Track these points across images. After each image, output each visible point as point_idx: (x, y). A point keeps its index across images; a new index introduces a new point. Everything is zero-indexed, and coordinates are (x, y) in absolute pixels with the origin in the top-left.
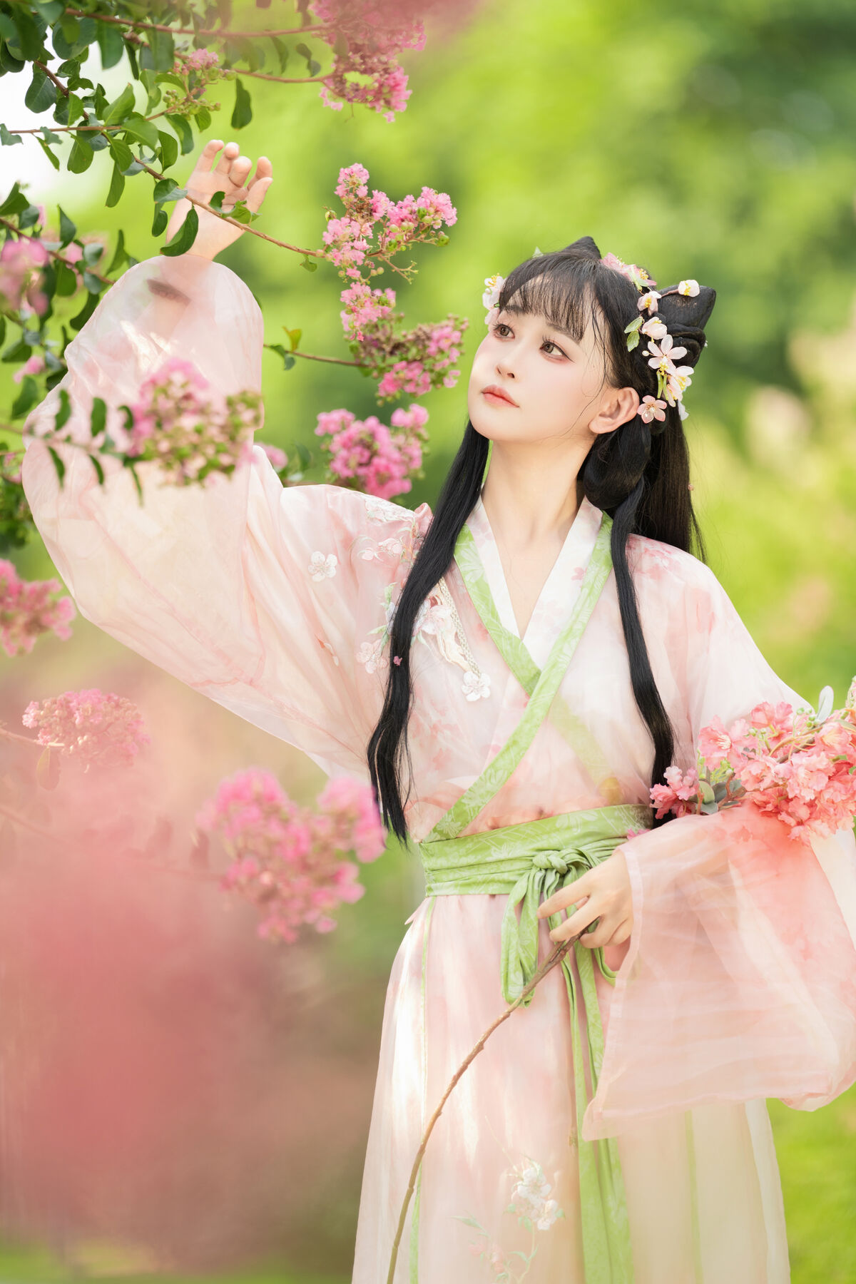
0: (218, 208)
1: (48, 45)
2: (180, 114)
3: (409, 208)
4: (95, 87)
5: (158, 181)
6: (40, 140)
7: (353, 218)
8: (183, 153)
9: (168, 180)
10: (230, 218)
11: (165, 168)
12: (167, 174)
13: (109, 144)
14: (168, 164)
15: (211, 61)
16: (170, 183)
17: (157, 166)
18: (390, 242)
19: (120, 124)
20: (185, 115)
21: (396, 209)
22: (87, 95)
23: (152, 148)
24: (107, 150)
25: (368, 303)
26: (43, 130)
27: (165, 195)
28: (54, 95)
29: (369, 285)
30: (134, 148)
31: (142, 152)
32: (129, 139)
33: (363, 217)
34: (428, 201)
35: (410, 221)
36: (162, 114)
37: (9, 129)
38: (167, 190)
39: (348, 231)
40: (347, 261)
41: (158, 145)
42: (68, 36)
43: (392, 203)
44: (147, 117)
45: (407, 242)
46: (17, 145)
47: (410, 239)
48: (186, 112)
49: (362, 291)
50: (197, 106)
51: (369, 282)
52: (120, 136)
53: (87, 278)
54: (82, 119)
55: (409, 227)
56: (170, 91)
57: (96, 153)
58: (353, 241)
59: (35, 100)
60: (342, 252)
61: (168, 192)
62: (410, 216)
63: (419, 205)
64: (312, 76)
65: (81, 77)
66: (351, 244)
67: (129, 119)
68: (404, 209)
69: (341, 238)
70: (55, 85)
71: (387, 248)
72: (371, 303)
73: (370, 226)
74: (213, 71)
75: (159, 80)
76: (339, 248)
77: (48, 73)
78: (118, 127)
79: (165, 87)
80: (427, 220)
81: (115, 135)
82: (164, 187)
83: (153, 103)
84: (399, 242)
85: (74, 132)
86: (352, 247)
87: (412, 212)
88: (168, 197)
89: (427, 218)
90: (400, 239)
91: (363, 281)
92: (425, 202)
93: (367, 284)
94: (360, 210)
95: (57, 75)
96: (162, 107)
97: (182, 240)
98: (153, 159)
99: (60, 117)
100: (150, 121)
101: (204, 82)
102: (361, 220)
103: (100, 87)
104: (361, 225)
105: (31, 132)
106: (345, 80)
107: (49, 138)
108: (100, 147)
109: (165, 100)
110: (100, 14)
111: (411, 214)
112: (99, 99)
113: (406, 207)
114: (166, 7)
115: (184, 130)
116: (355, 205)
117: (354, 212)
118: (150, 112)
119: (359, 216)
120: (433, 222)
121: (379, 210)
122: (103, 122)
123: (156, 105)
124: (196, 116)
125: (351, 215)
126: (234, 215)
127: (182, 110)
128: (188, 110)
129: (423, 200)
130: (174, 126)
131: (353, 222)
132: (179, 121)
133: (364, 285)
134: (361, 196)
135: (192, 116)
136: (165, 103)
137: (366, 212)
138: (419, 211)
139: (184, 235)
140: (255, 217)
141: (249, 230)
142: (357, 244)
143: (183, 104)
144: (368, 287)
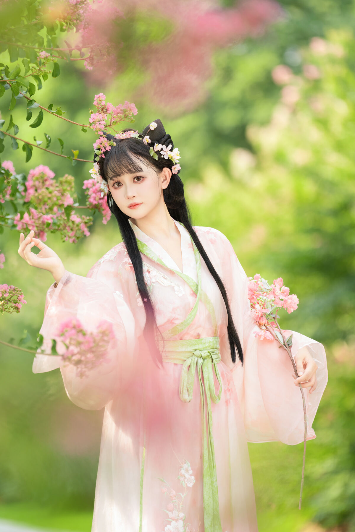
0: (50, 110)
2: (37, 75)
4: (5, 66)
5: (29, 100)
7: (100, 113)
8: (38, 89)
10: (54, 114)
11: (31, 96)
12: (32, 98)
13: (10, 87)
14: (32, 94)
15: (48, 55)
16: (33, 101)
17: (28, 95)
18: (114, 121)
19: (15, 79)
20: (39, 75)
21: (116, 109)
22: (2, 69)
23: (27, 88)
24: (10, 89)
27: (31, 106)
29: (106, 138)
30: (20, 88)
31: (22, 89)
33: (103, 112)
34: (127, 106)
35: (121, 113)
36: (30, 75)
38: (32, 104)
39: (98, 118)
40: (98, 129)
43: (114, 107)
44: (25, 76)
47: (121, 120)
48: (39, 74)
49: (104, 139)
50: (43, 72)
51: (106, 137)
52: (15, 84)
55: (120, 116)
57: (6, 91)
60: (96, 125)
61: (32, 105)
62: (120, 112)
63: (124, 108)
66: (99, 122)
67: (18, 77)
68: (118, 109)
69: (96, 120)
71: (112, 124)
72: (107, 144)
73: (106, 116)
74: (49, 59)
75: (29, 62)
76: (95, 124)
78: (14, 80)
79: (32, 65)
80: (127, 113)
81: (13, 83)
82: (31, 103)
83: (27, 71)
84: (117, 121)
86: (100, 124)
87: (121, 110)
89: (127, 112)
90: (117, 120)
91: (104, 136)
93: (105, 137)
94: (102, 109)
96: (30, 72)
97: (37, 122)
98: (26, 92)
100: (26, 78)
101: (45, 63)
102: (103, 113)
103: (7, 66)
104: (103, 116)
108: (6, 89)
109: (31, 70)
111: (121, 111)
112: (6, 70)
115: (39, 81)
116: (100, 108)
117: (100, 110)
118: (26, 74)
119: (102, 112)
120: (129, 114)
121: (109, 109)
122: (8, 79)
123: (28, 72)
124: (43, 76)
125: (99, 111)
126: (56, 113)
127: (37, 73)
128: (39, 73)
129: (125, 105)
130: (35, 80)
131: (100, 115)
132: (37, 78)
133: (104, 138)
134: (103, 105)
135: (41, 76)
136: (31, 71)
137: (105, 110)
138: (124, 110)
139: (38, 120)
140: (64, 113)
141: (62, 118)
142: (101, 122)
143: (38, 71)
144: (106, 139)
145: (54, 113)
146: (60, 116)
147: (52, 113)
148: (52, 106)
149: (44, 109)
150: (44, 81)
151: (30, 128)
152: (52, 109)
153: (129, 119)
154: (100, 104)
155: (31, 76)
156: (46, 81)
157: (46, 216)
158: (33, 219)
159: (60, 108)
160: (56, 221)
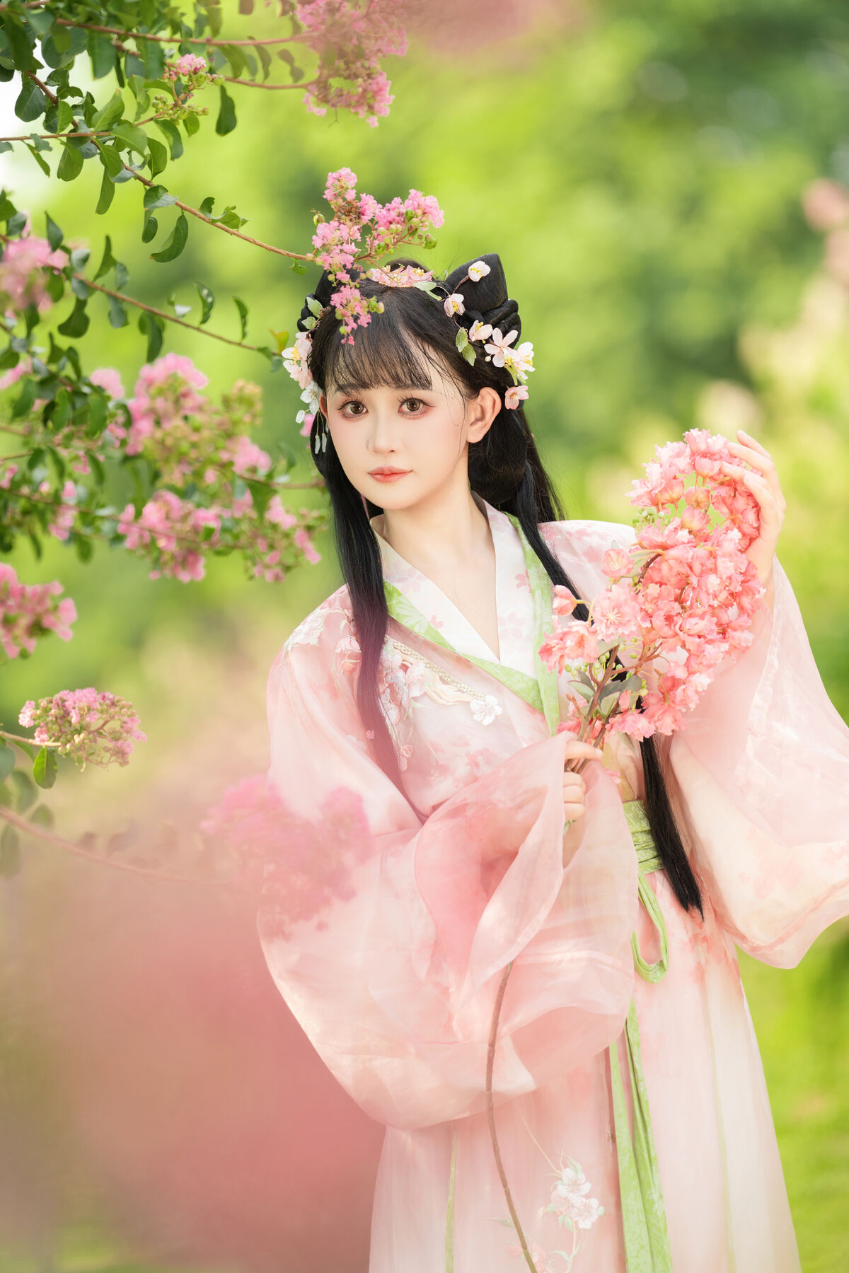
0: (207, 214)
1: (38, 54)
2: (168, 119)
3: (397, 211)
4: (85, 95)
5: (148, 188)
6: (29, 146)
7: (342, 221)
9: (158, 187)
10: (219, 224)
11: (154, 175)
12: (156, 181)
13: (98, 151)
14: (157, 170)
15: (198, 67)
16: (160, 190)
17: (146, 173)
18: (379, 245)
19: (109, 130)
20: (174, 120)
21: (384, 212)
22: (76, 104)
23: (141, 153)
24: (98, 157)
25: (358, 307)
26: (33, 136)
27: (155, 202)
28: (44, 103)
30: (124, 155)
31: (132, 159)
32: (119, 145)
33: (351, 220)
34: (416, 204)
35: (398, 223)
36: (151, 119)
38: (157, 196)
39: (337, 234)
40: (337, 265)
41: (147, 151)
42: (58, 45)
43: (380, 206)
44: (136, 123)
45: (395, 244)
46: (8, 153)
47: (398, 242)
48: (174, 117)
49: (352, 294)
50: (185, 111)
51: (358, 286)
52: (110, 143)
53: (75, 283)
54: (71, 127)
55: (397, 230)
56: (158, 96)
57: (86, 161)
58: (342, 244)
59: (25, 109)
60: (331, 255)
61: (159, 199)
62: (397, 218)
63: (407, 208)
64: (296, 82)
65: (70, 86)
66: (340, 247)
67: (118, 124)
68: (391, 212)
69: (330, 241)
70: (44, 94)
72: (361, 307)
73: (358, 229)
74: (201, 77)
75: (147, 86)
76: (328, 252)
77: (37, 82)
78: (107, 134)
79: (155, 93)
80: (415, 222)
81: (104, 143)
82: (153, 194)
83: (141, 109)
84: (387, 245)
85: (64, 139)
86: (341, 251)
87: (400, 215)
88: (158, 203)
89: (414, 220)
90: (388, 242)
91: (353, 284)
92: (413, 204)
93: (356, 288)
94: (348, 213)
95: (46, 84)
96: (151, 113)
97: (172, 246)
98: (142, 166)
99: (49, 125)
100: (139, 127)
101: (191, 87)
102: (349, 224)
103: (89, 95)
104: (350, 229)
106: (330, 85)
107: (38, 147)
108: (89, 155)
109: (154, 105)
110: (90, 24)
112: (88, 106)
113: (394, 209)
114: (156, 16)
115: (173, 136)
116: (343, 209)
117: (343, 215)
118: (139, 118)
119: (348, 219)
120: (420, 226)
121: (367, 213)
122: (92, 129)
123: (145, 110)
124: (184, 121)
125: (339, 218)
126: (224, 221)
127: (171, 115)
128: (176, 115)
129: (411, 202)
130: (164, 133)
131: (342, 226)
132: (168, 126)
133: (353, 289)
134: (349, 199)
135: (181, 122)
136: (155, 109)
137: (355, 216)
138: (407, 213)
139: (174, 241)
140: (244, 222)
141: (238, 236)
142: (346, 247)
143: (172, 109)
144: (357, 291)
145: (218, 220)
146: (235, 231)
147: (213, 222)
148: (213, 203)
149: (190, 211)
150: (189, 136)
151: (153, 261)
152: (210, 212)
153: (420, 237)
154: (342, 197)
155: (152, 123)
156: (193, 136)
157: (202, 513)
158: (167, 517)
159: (234, 208)
160: (229, 524)
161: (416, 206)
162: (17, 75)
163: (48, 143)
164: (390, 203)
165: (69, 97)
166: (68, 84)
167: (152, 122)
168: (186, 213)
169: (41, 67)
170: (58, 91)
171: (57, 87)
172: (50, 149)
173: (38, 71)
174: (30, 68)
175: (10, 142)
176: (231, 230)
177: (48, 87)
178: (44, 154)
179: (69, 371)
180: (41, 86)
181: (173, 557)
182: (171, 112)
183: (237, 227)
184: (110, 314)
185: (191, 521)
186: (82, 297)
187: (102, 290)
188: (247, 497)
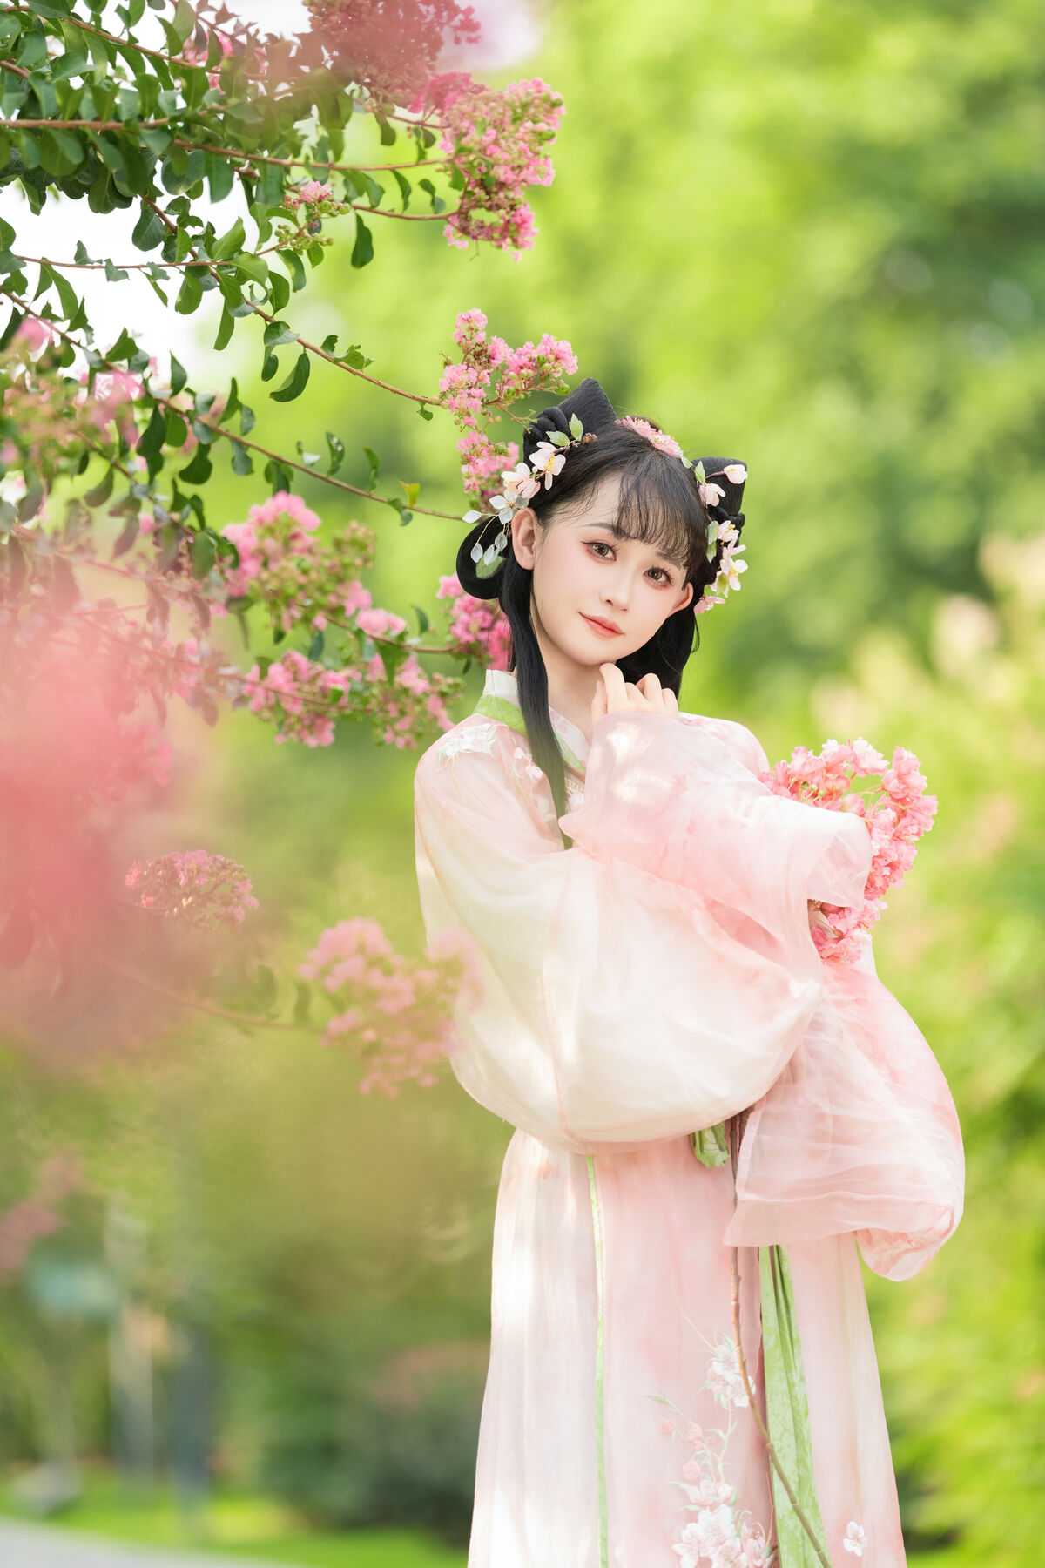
0: (330, 353)
1: (158, 180)
2: (292, 250)
3: (528, 355)
4: (205, 225)
5: (269, 323)
6: (146, 274)
7: (471, 364)
8: (294, 290)
9: (279, 323)
10: (342, 363)
11: (276, 310)
12: (278, 317)
13: (218, 284)
14: (279, 305)
15: (323, 195)
16: (282, 327)
17: (268, 308)
18: (508, 390)
19: (229, 259)
20: (297, 251)
21: (516, 357)
22: (197, 234)
23: (263, 285)
24: (218, 289)
25: (485, 453)
26: (151, 265)
27: (276, 338)
28: (162, 232)
29: (485, 435)
30: (245, 289)
31: (254, 291)
32: (242, 277)
33: (481, 363)
34: (548, 348)
35: (530, 368)
36: (273, 249)
37: (116, 263)
38: (278, 333)
39: (465, 378)
40: (463, 409)
41: (269, 284)
42: (176, 170)
43: (511, 350)
44: (258, 252)
45: (526, 390)
46: (123, 282)
47: (529, 387)
48: (298, 247)
49: (479, 439)
50: (308, 241)
51: (484, 431)
52: (231, 275)
53: (198, 427)
54: (190, 256)
55: (528, 375)
56: (282, 225)
57: (205, 293)
58: (470, 388)
59: (143, 237)
60: (458, 399)
61: (279, 336)
62: (529, 364)
63: (540, 352)
64: (436, 213)
65: (190, 215)
66: (468, 391)
67: (238, 255)
68: (523, 357)
69: (457, 384)
70: (164, 223)
71: (505, 396)
72: (488, 452)
73: (488, 374)
74: (325, 205)
75: (271, 214)
76: (455, 395)
77: (157, 211)
78: (228, 264)
79: (276, 221)
80: (547, 368)
81: (225, 275)
82: (274, 330)
83: (264, 238)
84: (518, 390)
85: (184, 269)
86: (469, 395)
87: (531, 360)
88: (278, 340)
89: (547, 365)
90: (518, 387)
91: (481, 429)
92: (546, 349)
94: (477, 355)
95: (165, 212)
96: (273, 241)
97: (292, 385)
98: (264, 301)
99: (169, 256)
100: (260, 256)
101: (323, 218)
102: (478, 367)
103: (210, 225)
104: (479, 373)
105: (139, 267)
106: (471, 217)
107: (156, 275)
108: (209, 287)
109: (277, 234)
110: (209, 146)
111: (530, 361)
112: (208, 236)
113: (526, 354)
114: (277, 138)
115: (295, 266)
116: (472, 352)
117: (472, 359)
118: (260, 248)
119: (477, 363)
120: (553, 370)
121: (498, 356)
122: (213, 259)
123: (267, 239)
124: (308, 251)
125: (469, 361)
126: (347, 360)
127: (294, 245)
128: (300, 245)
129: (543, 347)
130: (286, 263)
131: (470, 369)
132: (291, 257)
134: (479, 341)
135: (305, 252)
136: (278, 238)
137: (484, 359)
138: (539, 358)
139: (295, 380)
140: (369, 362)
141: (362, 376)
142: (474, 391)
143: (295, 238)
144: (483, 437)
145: (341, 360)
146: (359, 371)
147: (336, 361)
148: (336, 341)
149: (313, 349)
150: (313, 267)
151: (273, 401)
152: (333, 350)
153: (553, 383)
154: (471, 339)
156: (317, 267)
157: (332, 675)
158: (295, 680)
159: (359, 347)
160: (359, 687)
161: (549, 351)
162: (137, 201)
163: (165, 272)
164: (522, 347)
165: (189, 227)
166: (188, 213)
167: (274, 251)
168: (309, 352)
169: (161, 194)
170: (178, 220)
171: (177, 216)
172: (168, 278)
173: (158, 198)
174: (150, 195)
175: (126, 270)
176: (355, 370)
177: (167, 216)
178: (160, 282)
179: (192, 521)
180: (161, 215)
181: (300, 719)
182: (294, 241)
183: (361, 367)
184: (233, 460)
185: (320, 683)
186: (204, 442)
187: (226, 435)
188: (377, 660)
